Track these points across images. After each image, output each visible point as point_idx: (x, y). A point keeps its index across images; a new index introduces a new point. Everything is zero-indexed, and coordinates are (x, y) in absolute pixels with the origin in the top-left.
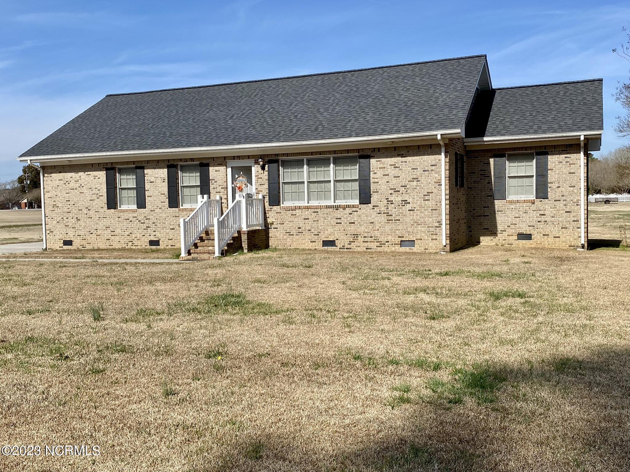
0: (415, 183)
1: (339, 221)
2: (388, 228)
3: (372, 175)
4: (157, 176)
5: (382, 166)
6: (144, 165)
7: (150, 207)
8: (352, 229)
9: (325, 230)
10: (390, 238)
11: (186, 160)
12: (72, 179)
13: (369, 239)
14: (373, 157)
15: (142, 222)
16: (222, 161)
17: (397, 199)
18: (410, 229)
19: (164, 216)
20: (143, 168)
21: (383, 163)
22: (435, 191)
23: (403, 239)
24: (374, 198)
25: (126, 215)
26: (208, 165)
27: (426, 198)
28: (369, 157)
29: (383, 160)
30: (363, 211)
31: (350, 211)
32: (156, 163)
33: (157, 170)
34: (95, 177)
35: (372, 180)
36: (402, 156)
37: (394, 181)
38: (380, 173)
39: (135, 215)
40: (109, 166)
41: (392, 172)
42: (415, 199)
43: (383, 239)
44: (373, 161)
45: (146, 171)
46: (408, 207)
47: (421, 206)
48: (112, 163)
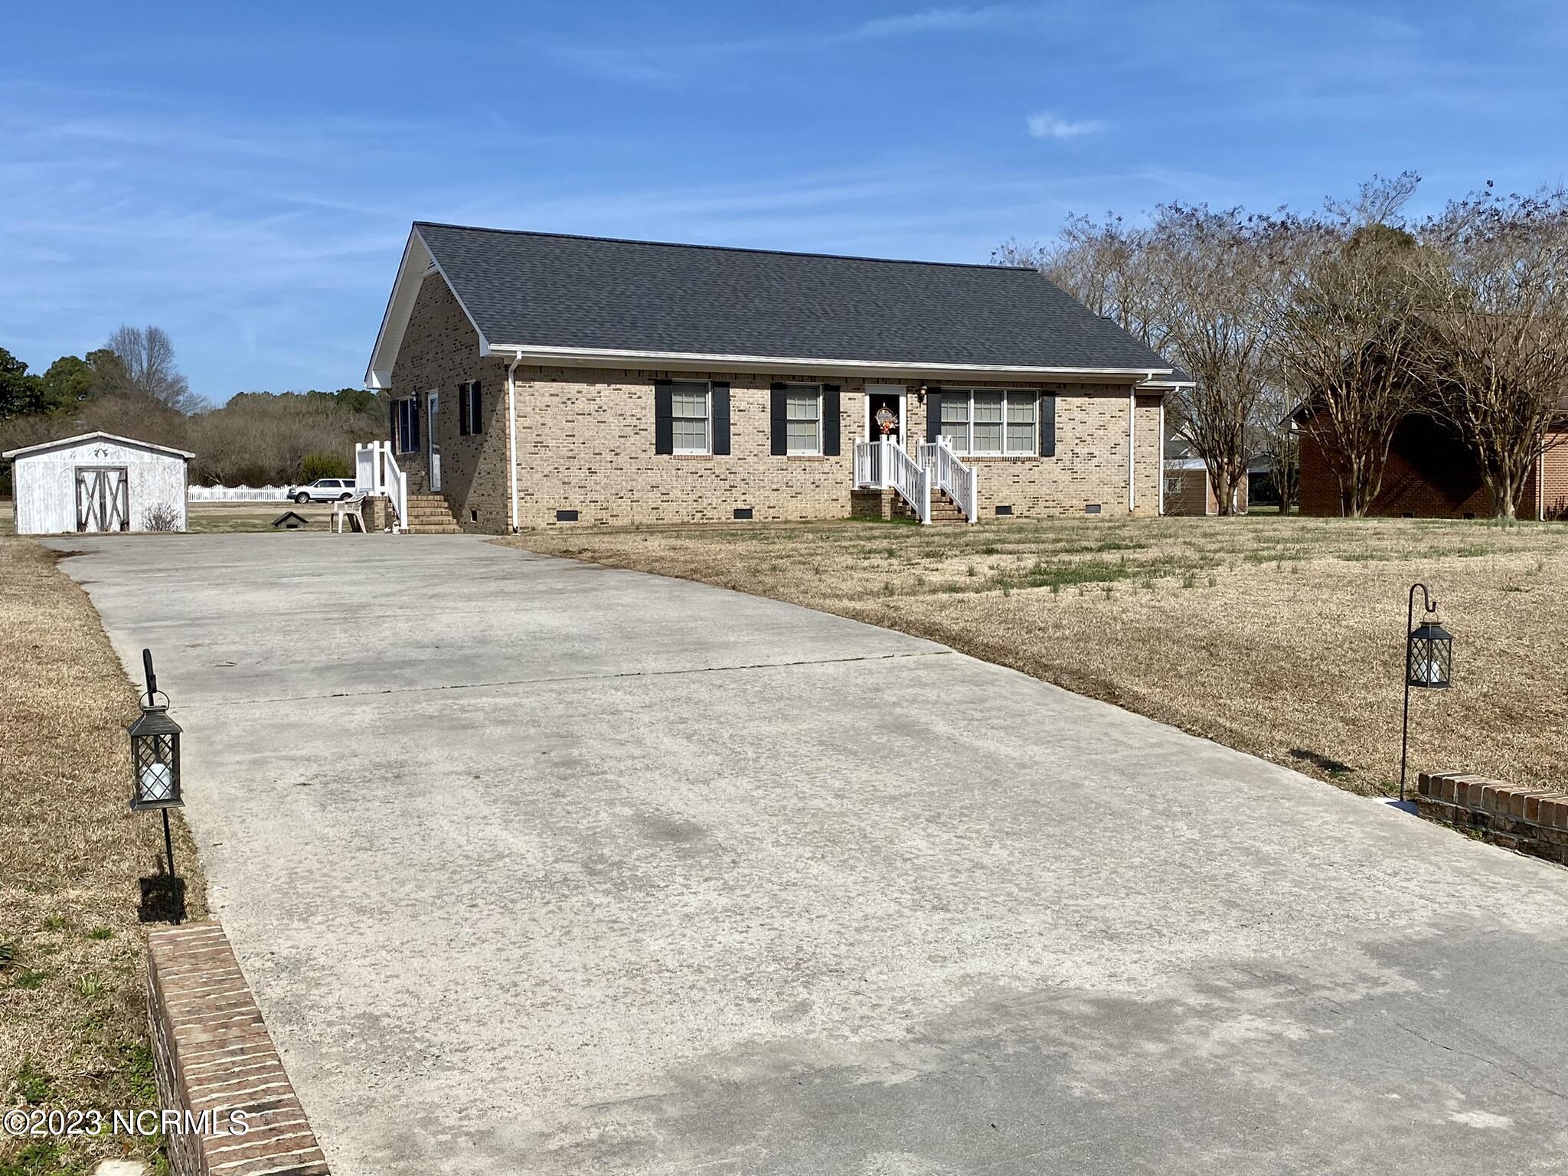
0: (1102, 432)
1: (1016, 479)
2: (1073, 487)
3: (1057, 419)
4: (751, 400)
5: (1067, 407)
6: (727, 380)
7: (737, 452)
8: (1031, 490)
9: (999, 490)
10: (1074, 501)
11: (802, 378)
12: (579, 395)
13: (1051, 504)
14: (1059, 395)
15: (722, 477)
16: (857, 383)
17: (1083, 451)
18: (1096, 490)
19: (762, 468)
20: (727, 385)
21: (1070, 404)
22: (1122, 442)
23: (1089, 503)
24: (1059, 448)
25: (693, 466)
26: (837, 389)
27: (1113, 451)
28: (1054, 394)
29: (1069, 399)
30: (1045, 465)
31: (1030, 466)
32: (751, 379)
33: (751, 391)
34: (631, 395)
35: (1057, 425)
36: (1090, 396)
37: (1080, 428)
38: (1065, 416)
39: (709, 466)
40: (661, 377)
41: (1079, 416)
42: (1101, 450)
43: (1067, 503)
44: (1058, 400)
45: (732, 391)
46: (1095, 461)
47: (1108, 462)
48: (667, 372)
